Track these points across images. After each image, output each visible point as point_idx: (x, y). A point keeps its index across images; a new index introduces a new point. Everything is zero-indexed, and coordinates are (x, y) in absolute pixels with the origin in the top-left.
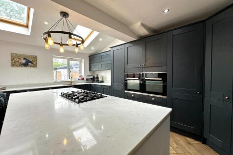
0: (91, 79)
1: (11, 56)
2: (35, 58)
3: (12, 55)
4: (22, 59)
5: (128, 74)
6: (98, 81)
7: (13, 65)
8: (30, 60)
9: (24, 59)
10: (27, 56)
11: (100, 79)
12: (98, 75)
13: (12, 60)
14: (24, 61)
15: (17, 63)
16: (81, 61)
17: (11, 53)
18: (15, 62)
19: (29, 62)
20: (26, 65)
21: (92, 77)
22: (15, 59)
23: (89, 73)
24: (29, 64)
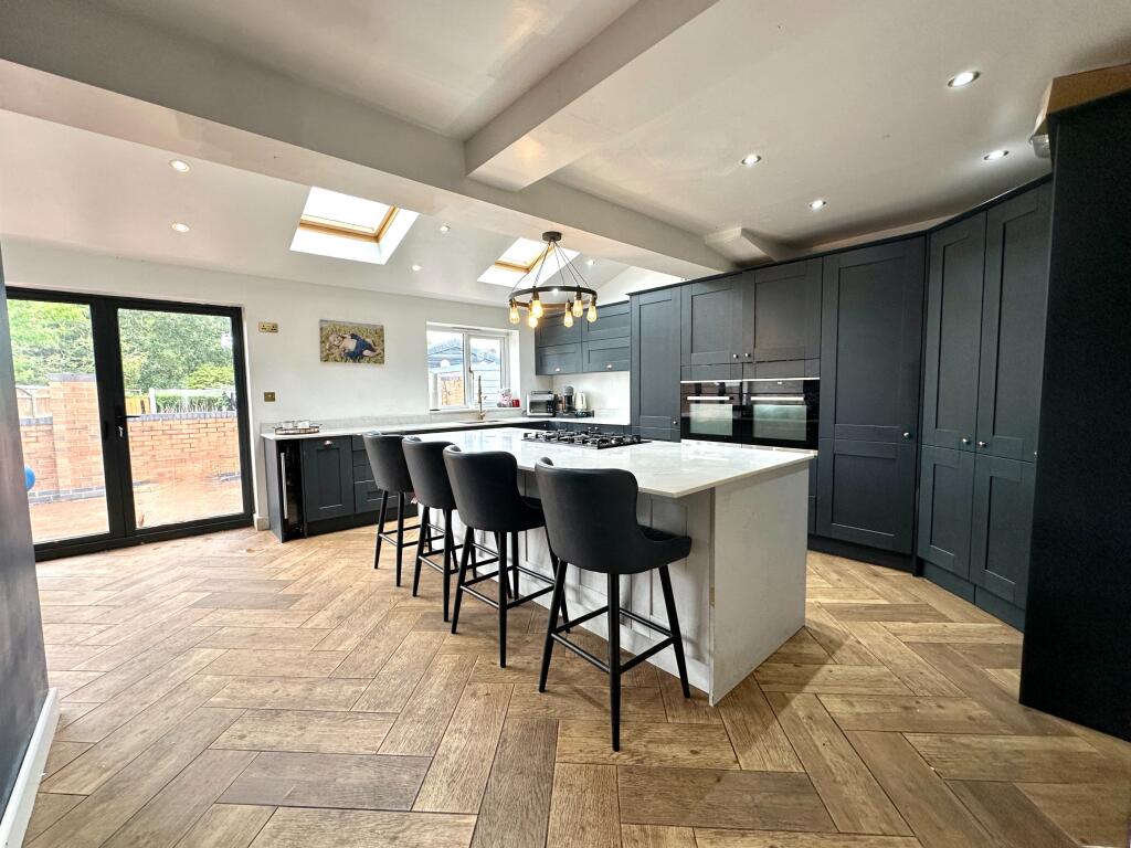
0: (549, 402)
1: (321, 329)
2: (380, 332)
3: (324, 325)
4: (348, 336)
5: (700, 384)
6: (571, 410)
7: (325, 359)
8: (368, 340)
9: (354, 336)
10: (359, 326)
11: (579, 406)
12: (571, 390)
13: (322, 342)
14: (351, 345)
15: (336, 352)
16: (505, 339)
17: (321, 321)
18: (330, 348)
19: (363, 348)
20: (355, 356)
21: (549, 397)
22: (331, 339)
23: (535, 383)
24: (366, 352)
